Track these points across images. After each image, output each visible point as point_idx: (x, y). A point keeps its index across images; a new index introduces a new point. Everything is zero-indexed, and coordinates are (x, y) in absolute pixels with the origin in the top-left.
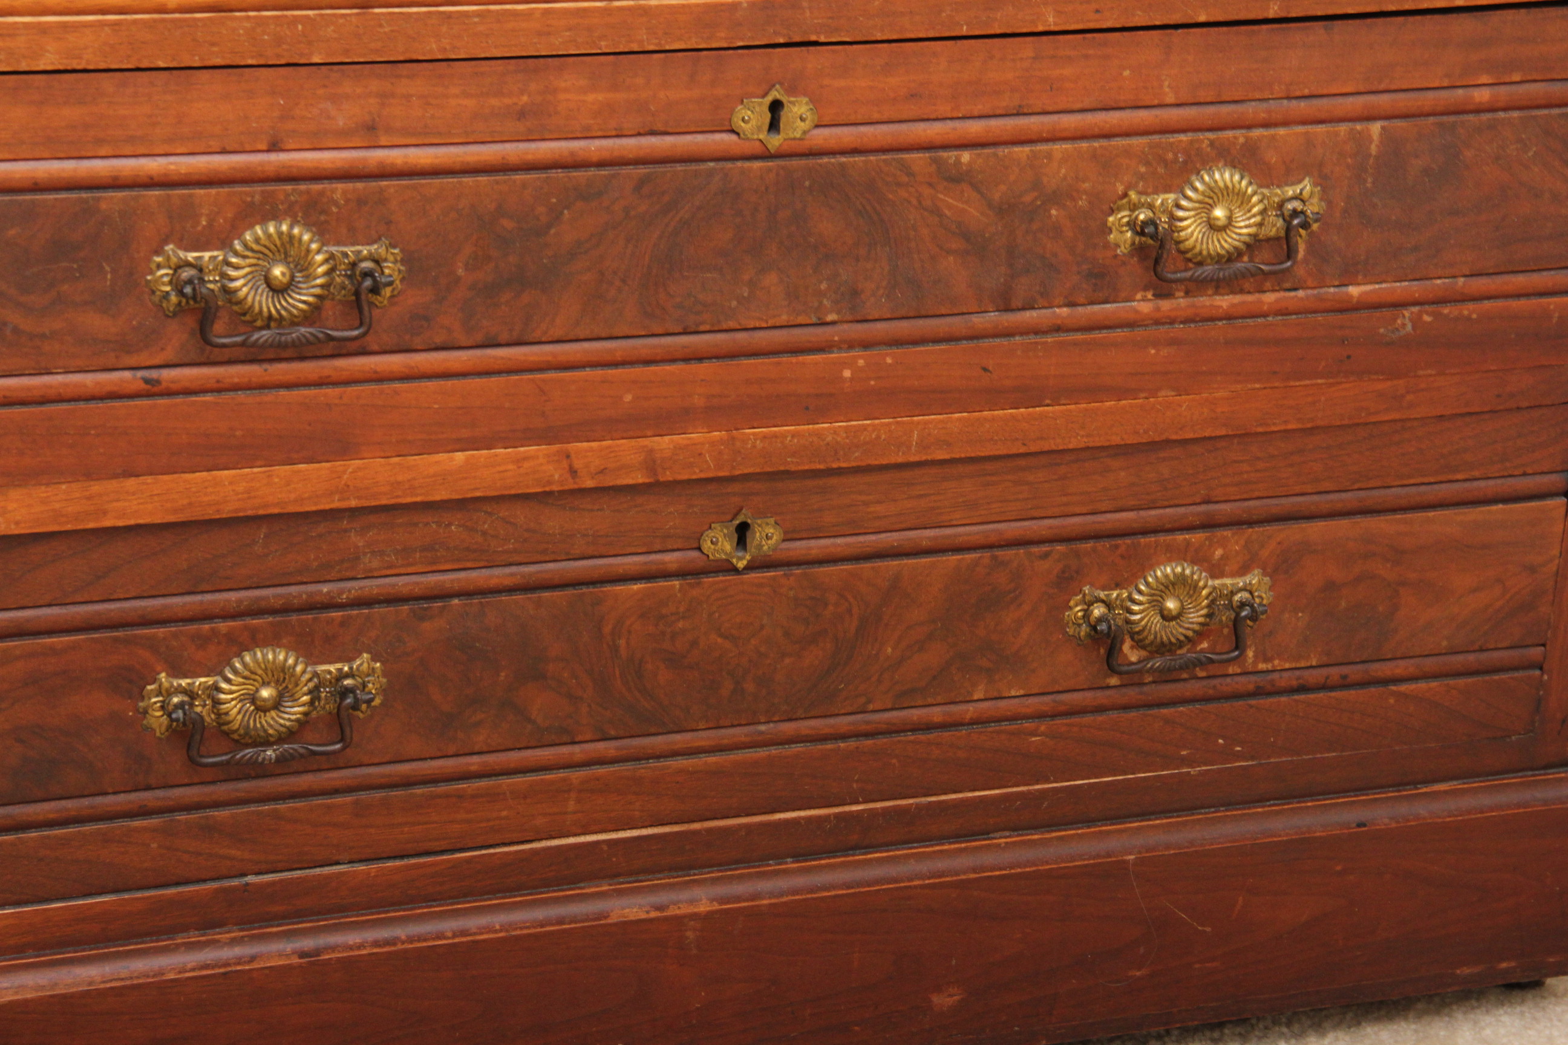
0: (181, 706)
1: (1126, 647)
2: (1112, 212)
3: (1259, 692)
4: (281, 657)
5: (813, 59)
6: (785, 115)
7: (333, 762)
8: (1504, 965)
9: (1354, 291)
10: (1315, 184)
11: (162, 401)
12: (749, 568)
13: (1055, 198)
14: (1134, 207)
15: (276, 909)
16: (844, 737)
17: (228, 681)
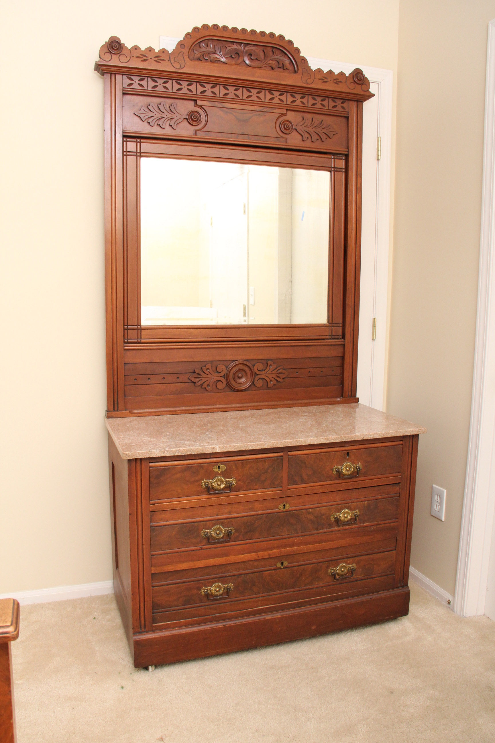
0: (206, 591)
1: (337, 576)
2: (331, 516)
3: (355, 581)
4: (219, 584)
5: (289, 499)
6: (286, 507)
7: (227, 598)
8: (391, 616)
9: (365, 524)
10: (358, 510)
11: (203, 550)
12: (283, 568)
13: (323, 515)
14: (334, 515)
15: (219, 619)
16: (297, 591)
17: (212, 588)
